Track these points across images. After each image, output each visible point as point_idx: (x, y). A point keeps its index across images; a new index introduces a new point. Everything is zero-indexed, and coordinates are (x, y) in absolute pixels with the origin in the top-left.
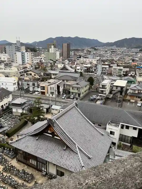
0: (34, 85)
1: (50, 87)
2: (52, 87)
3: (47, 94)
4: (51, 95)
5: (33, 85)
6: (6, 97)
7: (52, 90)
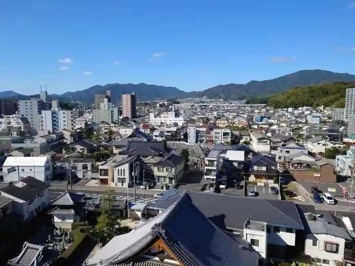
0: (85, 167)
1: (118, 170)
2: (121, 170)
3: (112, 183)
4: (119, 185)
5: (83, 169)
6: (38, 196)
7: (121, 175)
